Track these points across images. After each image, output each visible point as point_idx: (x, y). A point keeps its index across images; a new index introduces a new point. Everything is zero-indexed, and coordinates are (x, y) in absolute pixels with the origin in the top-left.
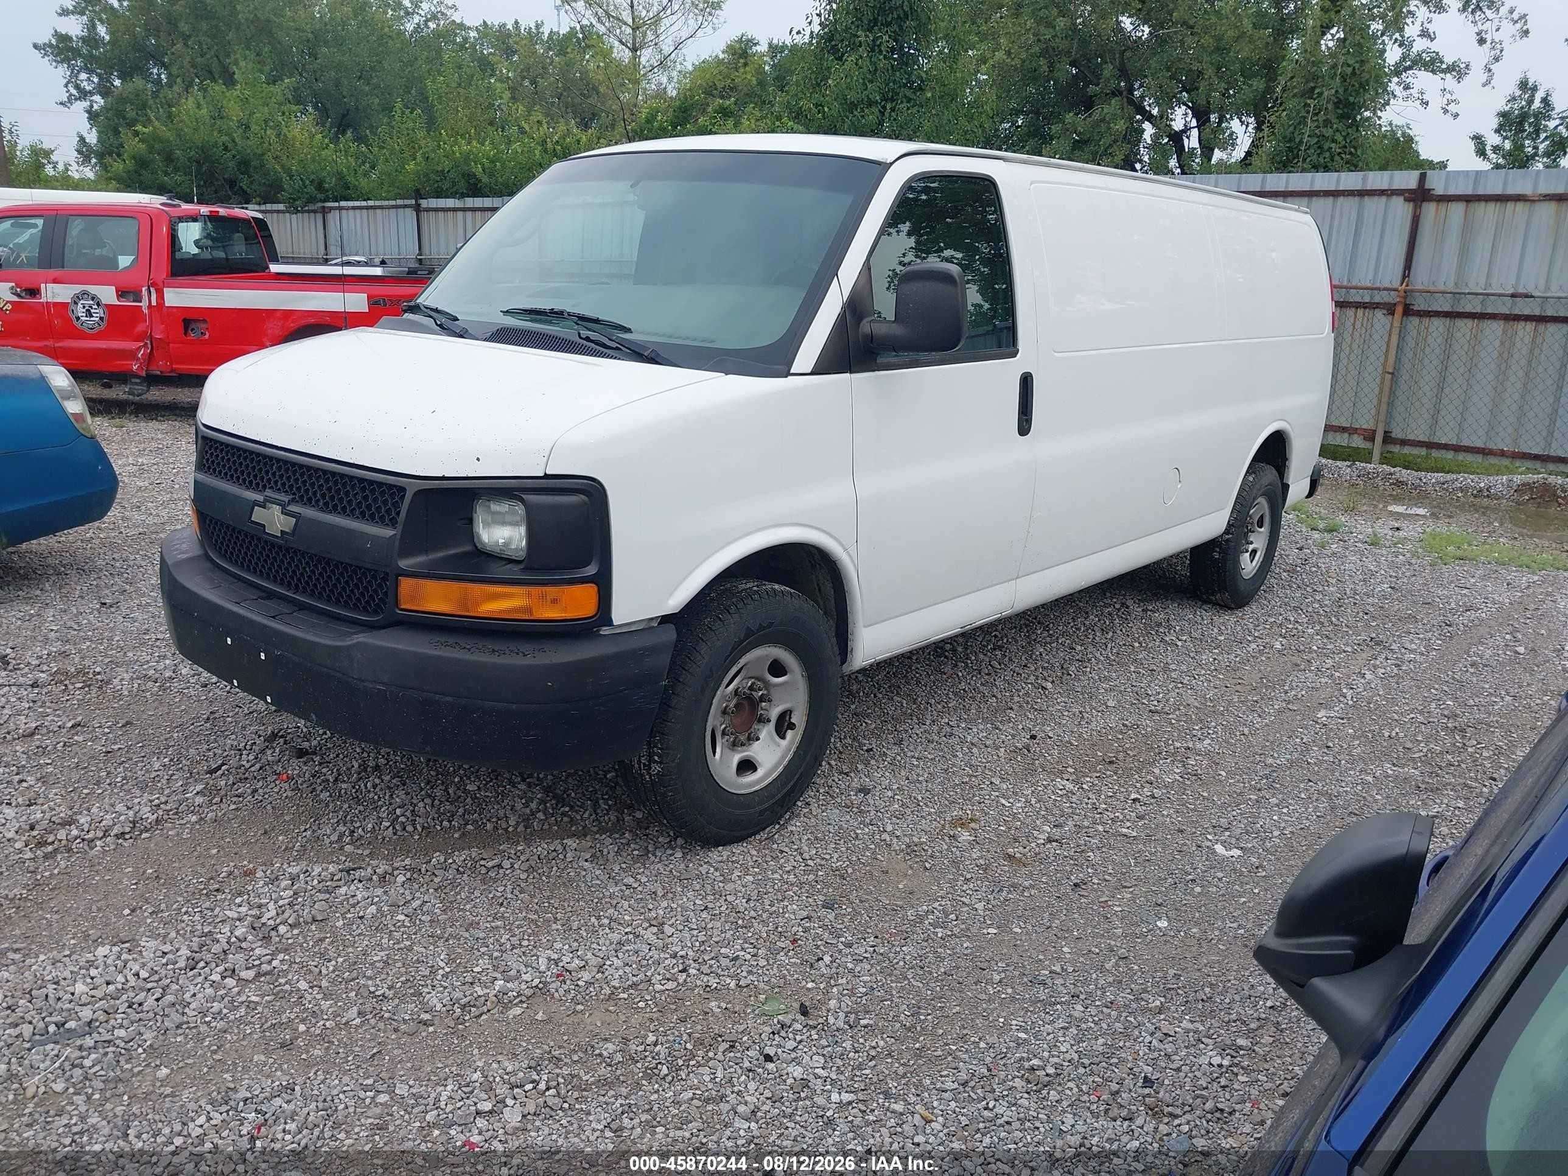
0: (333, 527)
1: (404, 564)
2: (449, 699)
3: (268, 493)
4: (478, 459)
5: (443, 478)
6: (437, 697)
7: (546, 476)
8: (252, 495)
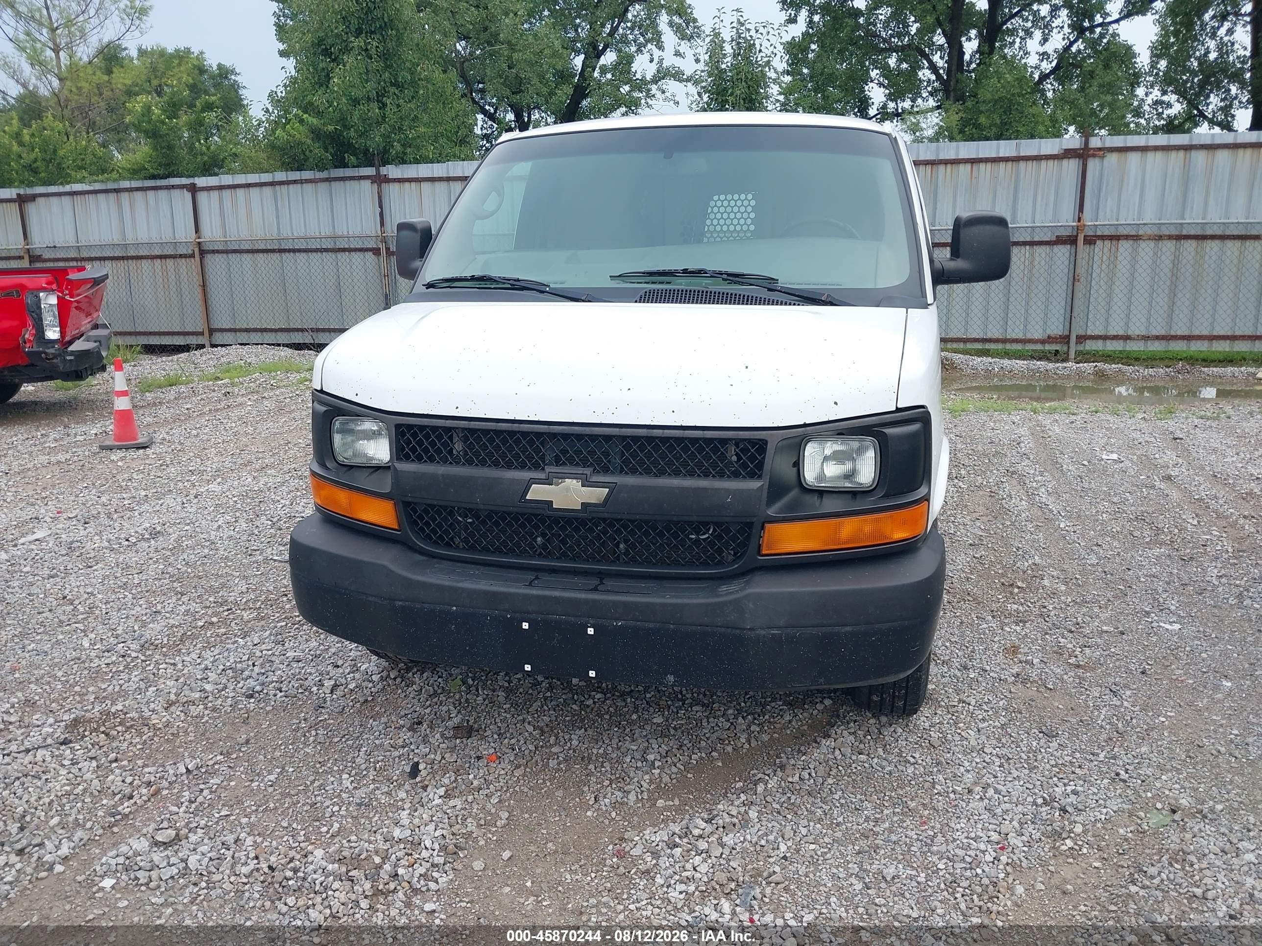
0: (672, 489)
1: (771, 512)
2: (849, 629)
3: (548, 469)
4: (836, 403)
5: (805, 425)
6: (837, 629)
7: (898, 410)
8: (526, 475)
